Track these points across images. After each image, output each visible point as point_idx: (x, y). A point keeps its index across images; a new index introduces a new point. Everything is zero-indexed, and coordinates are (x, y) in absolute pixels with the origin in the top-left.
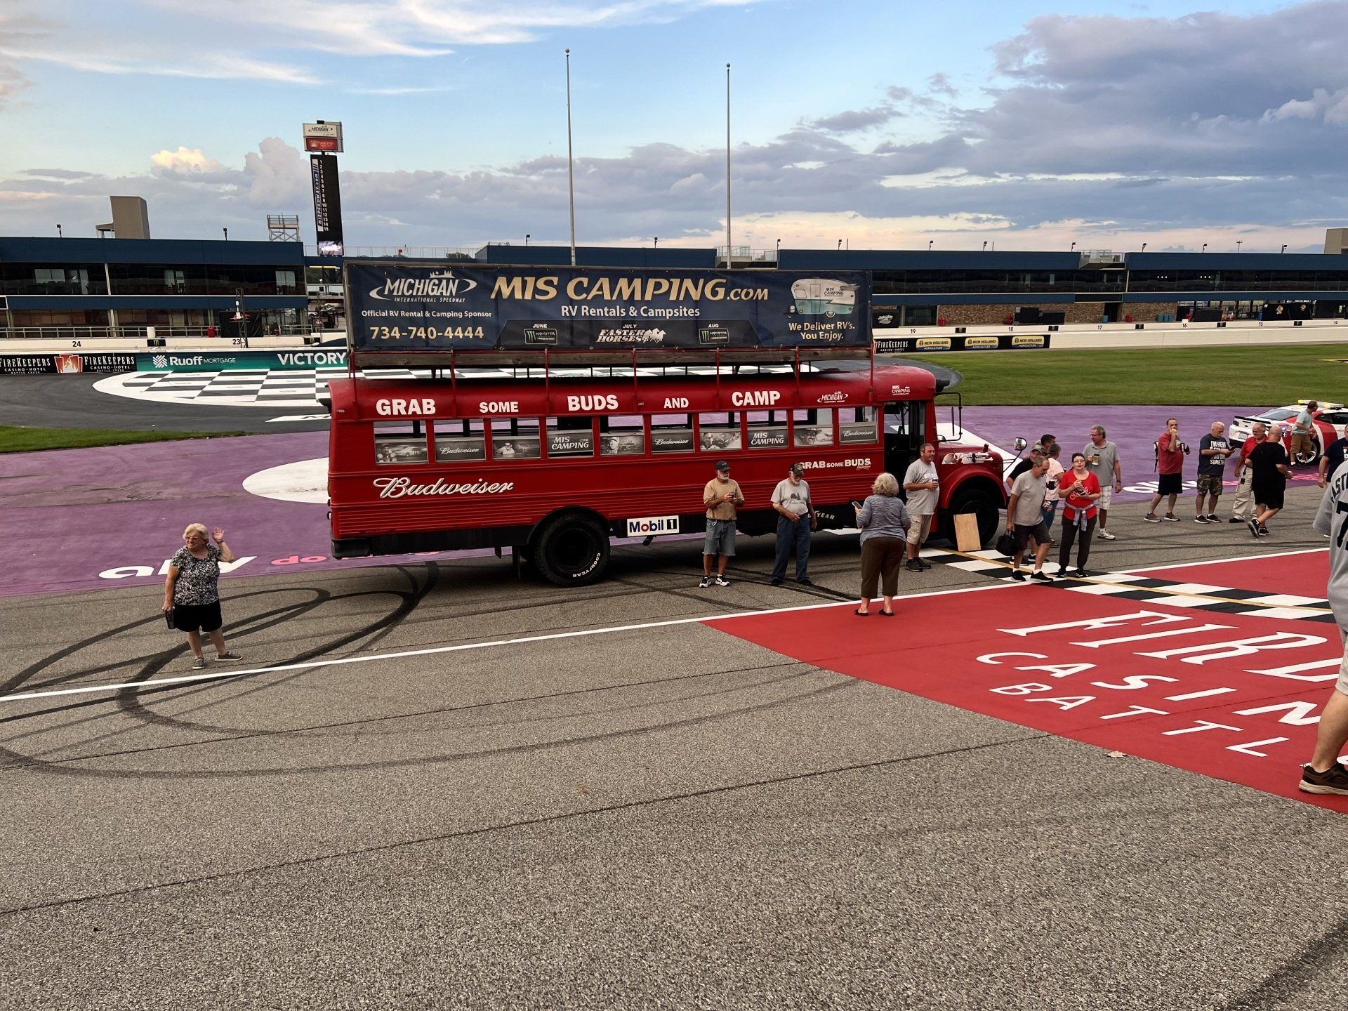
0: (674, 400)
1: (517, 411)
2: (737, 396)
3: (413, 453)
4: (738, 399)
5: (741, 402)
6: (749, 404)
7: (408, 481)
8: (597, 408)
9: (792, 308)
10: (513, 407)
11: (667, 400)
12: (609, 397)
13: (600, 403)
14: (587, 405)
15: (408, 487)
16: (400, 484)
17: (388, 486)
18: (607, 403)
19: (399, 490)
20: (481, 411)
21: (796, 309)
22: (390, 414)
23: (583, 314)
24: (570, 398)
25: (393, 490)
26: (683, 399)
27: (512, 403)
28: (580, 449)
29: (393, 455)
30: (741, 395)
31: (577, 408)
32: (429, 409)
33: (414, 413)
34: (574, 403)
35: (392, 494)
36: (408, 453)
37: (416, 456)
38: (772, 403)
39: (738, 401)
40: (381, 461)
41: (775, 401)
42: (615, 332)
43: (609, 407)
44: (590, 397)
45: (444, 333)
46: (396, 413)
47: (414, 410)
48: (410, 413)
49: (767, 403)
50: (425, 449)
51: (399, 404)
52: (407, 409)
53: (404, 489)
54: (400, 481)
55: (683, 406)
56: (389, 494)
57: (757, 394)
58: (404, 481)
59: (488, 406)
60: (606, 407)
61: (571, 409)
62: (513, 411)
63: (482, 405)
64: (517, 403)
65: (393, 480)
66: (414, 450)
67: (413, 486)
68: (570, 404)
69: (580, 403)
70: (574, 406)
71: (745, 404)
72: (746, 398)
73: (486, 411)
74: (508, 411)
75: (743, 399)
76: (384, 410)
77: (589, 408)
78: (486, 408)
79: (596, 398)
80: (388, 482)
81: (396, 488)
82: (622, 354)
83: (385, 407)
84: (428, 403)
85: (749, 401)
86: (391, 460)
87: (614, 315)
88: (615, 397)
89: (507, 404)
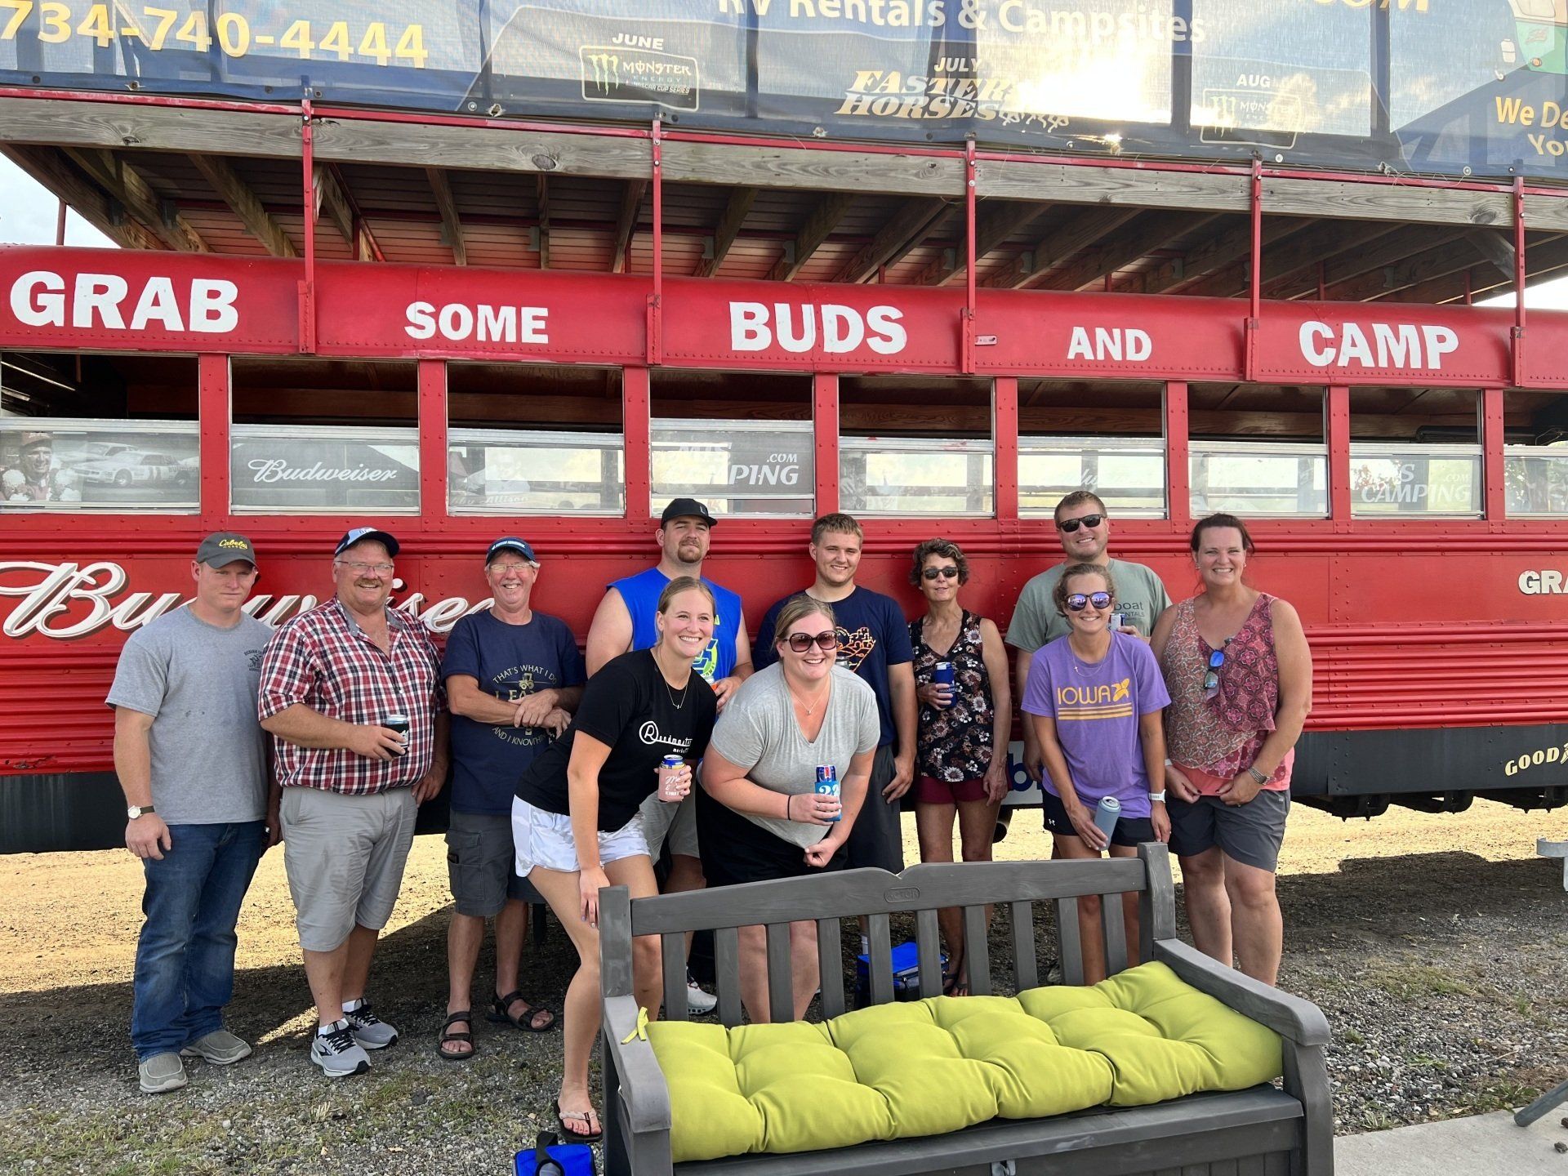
0: (1101, 333)
1: (543, 339)
2: (1317, 335)
3: (144, 472)
4: (1320, 344)
5: (1330, 353)
6: (1355, 361)
7: (118, 575)
8: (833, 345)
9: (1507, 45)
10: (528, 324)
11: (1079, 333)
12: (875, 314)
13: (843, 327)
14: (798, 333)
15: (115, 599)
16: (83, 585)
17: (37, 593)
18: (869, 332)
19: (78, 609)
20: (410, 330)
21: (1518, 51)
22: (60, 322)
23: (794, 12)
24: (737, 309)
25: (56, 605)
26: (1131, 334)
27: (528, 312)
28: (766, 487)
29: (62, 478)
30: (1327, 332)
31: (762, 342)
32: (213, 315)
33: (155, 325)
34: (751, 325)
35: (50, 621)
36: (123, 473)
37: (157, 483)
38: (1434, 364)
39: (1319, 351)
40: (19, 499)
41: (1442, 355)
42: (903, 84)
43: (875, 344)
44: (808, 310)
45: (278, 38)
46: (83, 320)
47: (156, 313)
48: (138, 323)
49: (1416, 363)
50: (193, 461)
51: (100, 290)
52: (127, 308)
53: (100, 606)
54: (85, 575)
55: (1132, 356)
56: (38, 621)
57: (1381, 330)
58: (103, 577)
59: (436, 316)
60: (864, 344)
61: (739, 343)
62: (528, 337)
63: (417, 311)
64: (544, 312)
65: (60, 571)
66: (147, 460)
67: (137, 599)
68: (738, 325)
69: (771, 324)
70: (751, 334)
71: (1343, 362)
72: (1346, 341)
73: (428, 333)
74: (511, 338)
75: (1336, 343)
76: (38, 309)
77: (806, 344)
78: (429, 323)
79: (830, 312)
80: (40, 576)
81: (67, 600)
82: (929, 161)
83: (42, 299)
84: (214, 294)
85: (1355, 353)
86: (56, 496)
87: (905, 21)
88: (895, 313)
89: (508, 312)
